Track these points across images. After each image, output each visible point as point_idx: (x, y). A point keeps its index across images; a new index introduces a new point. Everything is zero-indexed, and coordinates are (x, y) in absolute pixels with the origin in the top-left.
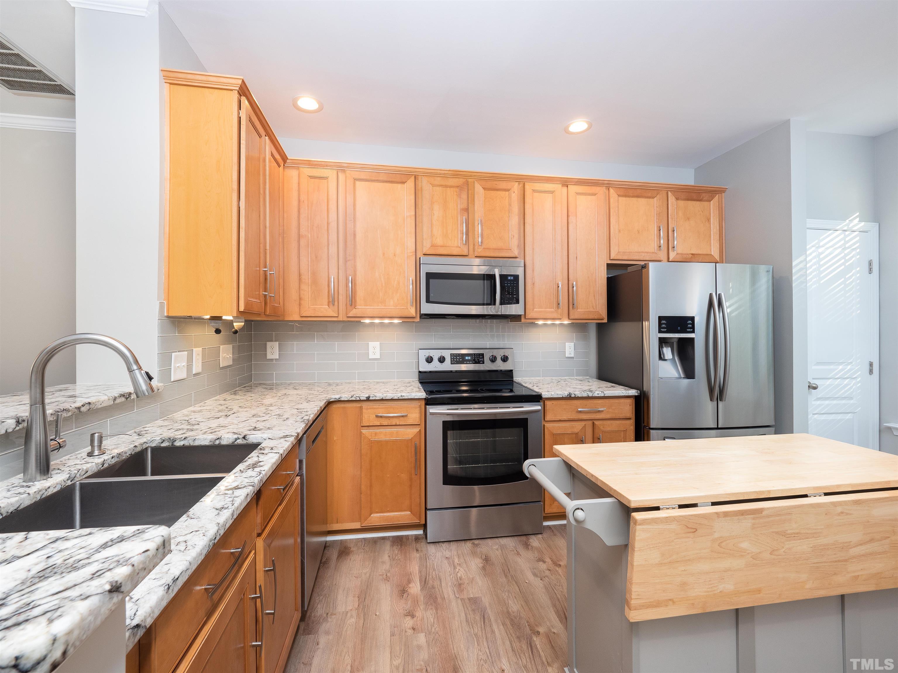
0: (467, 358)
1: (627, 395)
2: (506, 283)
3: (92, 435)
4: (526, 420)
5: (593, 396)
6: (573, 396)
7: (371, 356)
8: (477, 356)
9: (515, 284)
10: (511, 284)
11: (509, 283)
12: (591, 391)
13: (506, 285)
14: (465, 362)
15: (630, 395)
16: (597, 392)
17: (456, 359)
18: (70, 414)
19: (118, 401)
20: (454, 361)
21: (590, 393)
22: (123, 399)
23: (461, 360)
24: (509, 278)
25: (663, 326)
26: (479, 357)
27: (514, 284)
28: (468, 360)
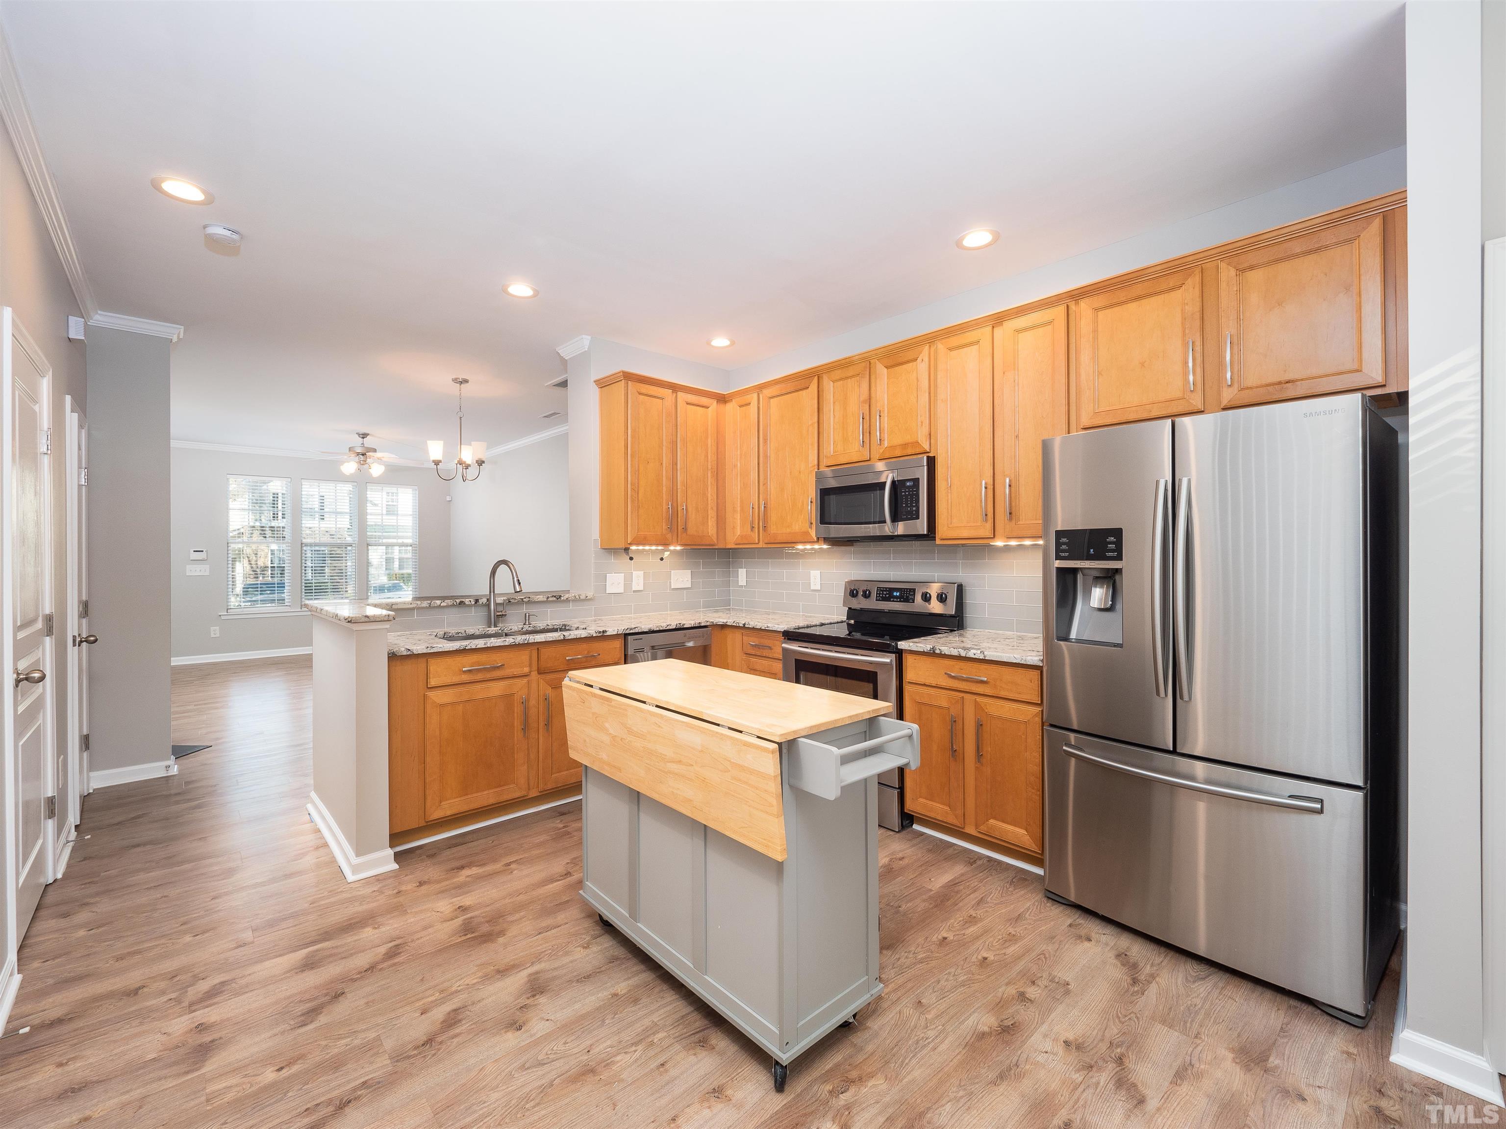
0: (895, 594)
1: (1022, 662)
2: (903, 492)
3: (525, 614)
4: (875, 674)
5: (967, 656)
6: (938, 651)
7: (813, 588)
8: (907, 591)
9: (915, 491)
10: (909, 491)
11: (907, 492)
12: (965, 649)
13: (903, 494)
14: (892, 600)
15: (1029, 663)
16: (973, 651)
17: (883, 594)
18: (517, 601)
19: (550, 599)
20: (879, 596)
21: (963, 651)
22: (555, 599)
23: (887, 596)
24: (908, 484)
25: (1064, 547)
26: (909, 594)
27: (913, 491)
28: (896, 597)
